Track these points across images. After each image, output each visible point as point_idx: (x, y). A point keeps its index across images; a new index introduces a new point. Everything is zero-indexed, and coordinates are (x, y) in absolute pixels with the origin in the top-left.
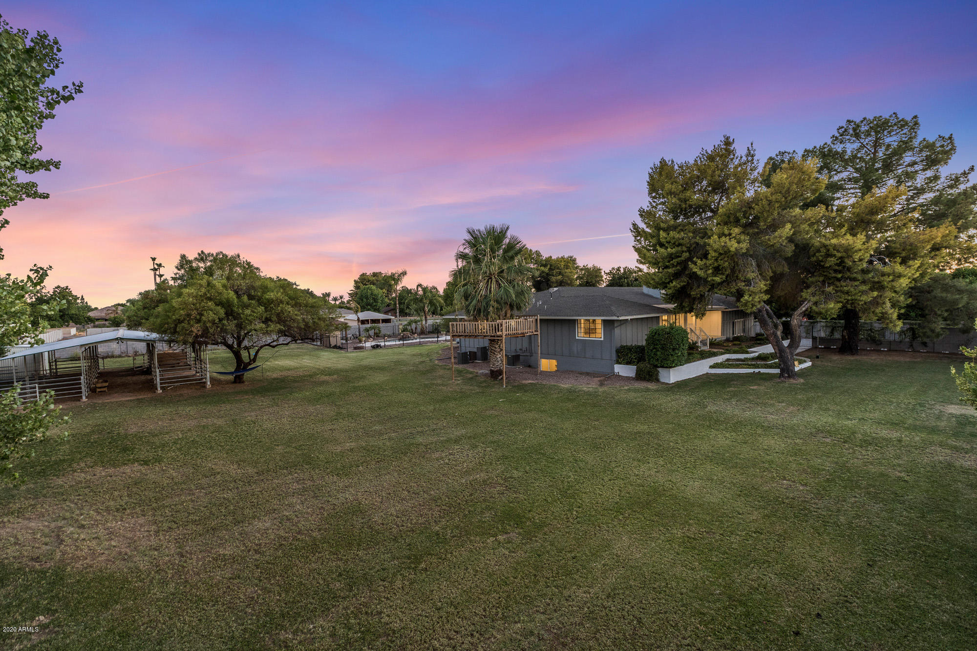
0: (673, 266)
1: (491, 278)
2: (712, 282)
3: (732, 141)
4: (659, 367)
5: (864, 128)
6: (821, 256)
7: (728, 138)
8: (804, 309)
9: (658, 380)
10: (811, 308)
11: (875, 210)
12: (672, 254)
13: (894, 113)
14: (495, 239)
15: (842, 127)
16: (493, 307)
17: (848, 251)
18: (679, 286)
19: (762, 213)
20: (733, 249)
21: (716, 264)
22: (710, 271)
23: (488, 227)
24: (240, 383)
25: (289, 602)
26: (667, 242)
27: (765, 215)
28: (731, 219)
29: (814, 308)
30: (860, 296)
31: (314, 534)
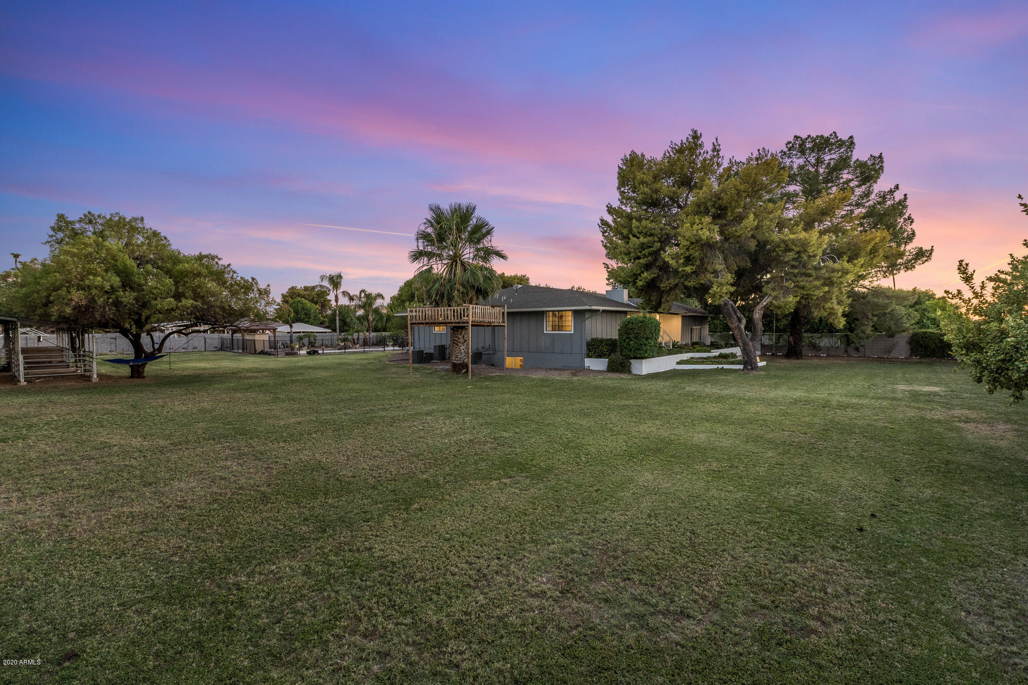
0: (645, 256)
1: (456, 261)
2: (683, 273)
3: (699, 135)
4: (632, 358)
5: (808, 145)
6: (780, 250)
7: (695, 132)
8: (765, 304)
9: (630, 372)
10: (771, 302)
11: (825, 211)
12: (643, 244)
13: (834, 133)
14: (461, 218)
15: (790, 142)
16: (458, 290)
17: (804, 245)
18: (649, 278)
19: (731, 203)
20: (704, 237)
21: (687, 254)
22: (681, 261)
23: (453, 205)
24: (138, 377)
25: (237, 547)
26: (639, 233)
27: (733, 204)
28: (701, 209)
29: (774, 302)
30: (814, 291)
31: (262, 489)
